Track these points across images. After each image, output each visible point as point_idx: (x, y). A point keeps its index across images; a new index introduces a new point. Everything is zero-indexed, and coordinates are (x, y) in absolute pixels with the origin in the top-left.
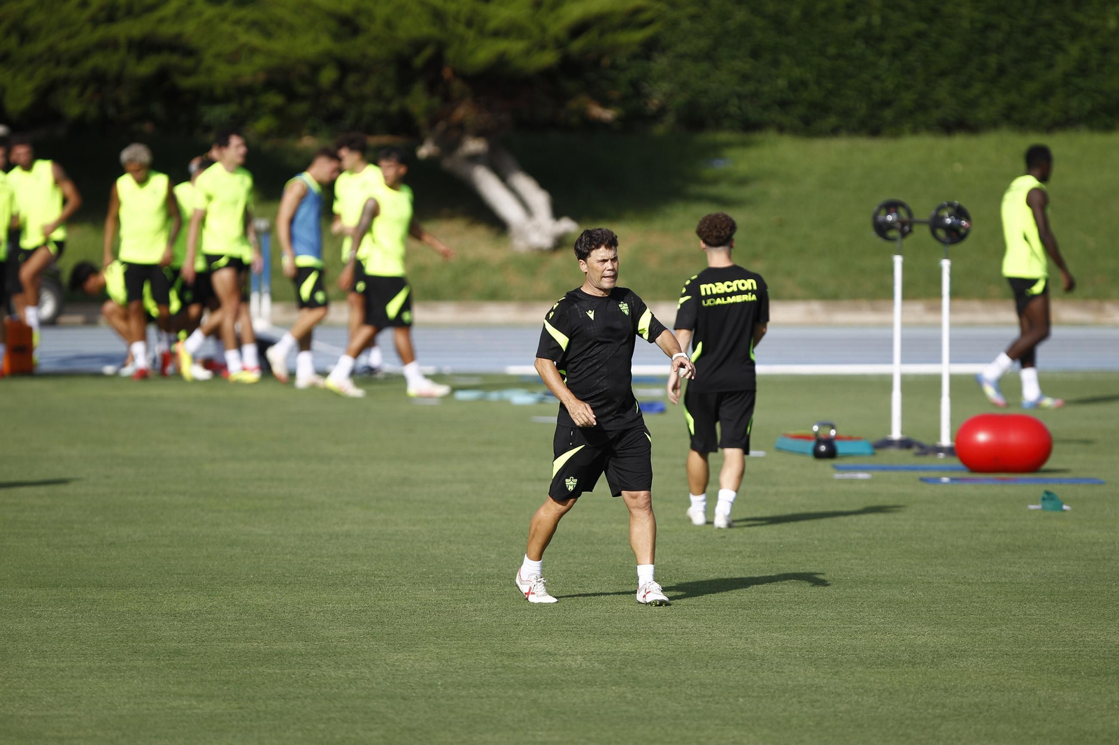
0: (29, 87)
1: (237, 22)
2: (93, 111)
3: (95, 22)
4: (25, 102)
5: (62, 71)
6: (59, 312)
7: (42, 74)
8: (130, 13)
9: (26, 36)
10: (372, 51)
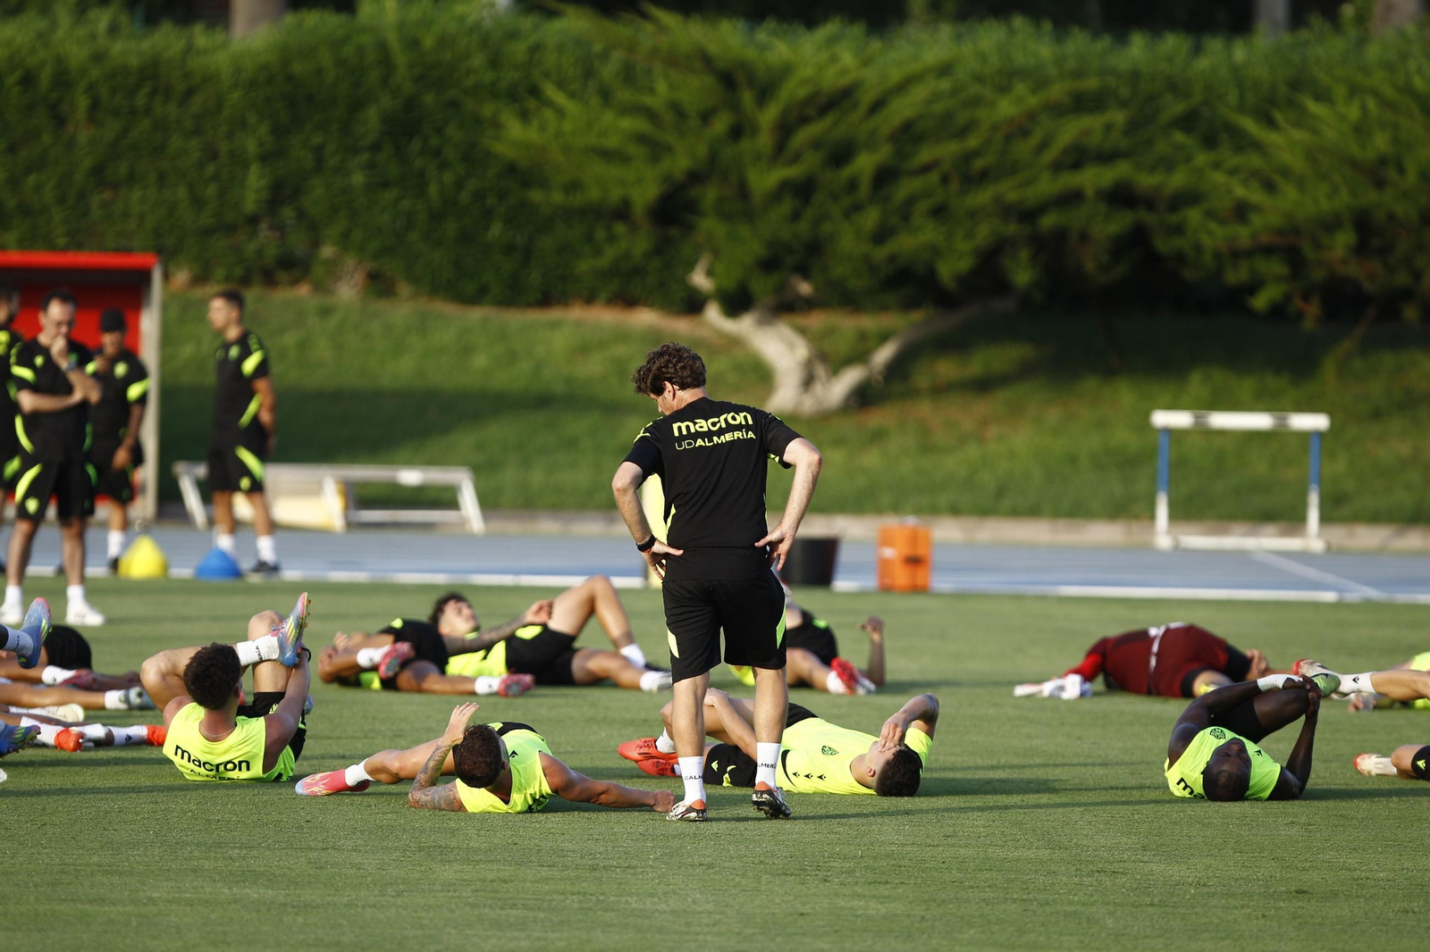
1: (1232, 172)
3: (1057, 167)
4: (964, 265)
5: (1012, 229)
7: (984, 232)
10: (1400, 209)
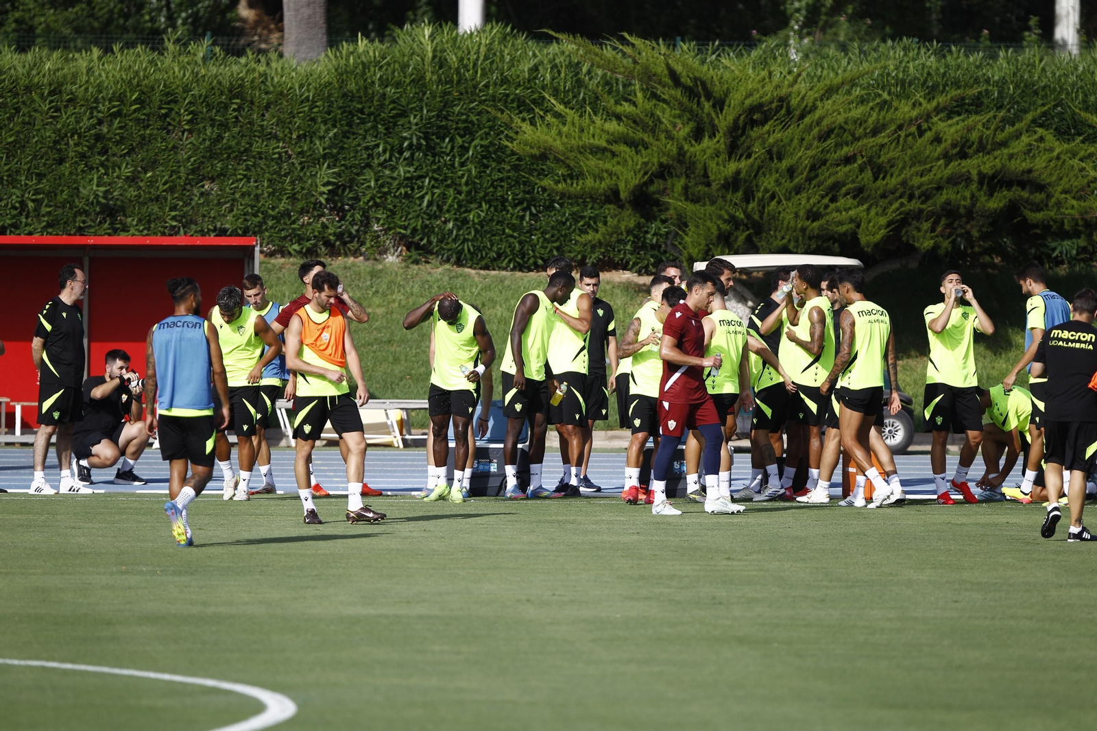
0: (883, 221)
2: (946, 244)
3: (948, 157)
4: (879, 235)
6: (909, 440)
7: (895, 209)
8: (982, 148)
9: (879, 172)
